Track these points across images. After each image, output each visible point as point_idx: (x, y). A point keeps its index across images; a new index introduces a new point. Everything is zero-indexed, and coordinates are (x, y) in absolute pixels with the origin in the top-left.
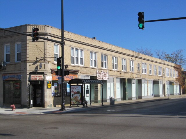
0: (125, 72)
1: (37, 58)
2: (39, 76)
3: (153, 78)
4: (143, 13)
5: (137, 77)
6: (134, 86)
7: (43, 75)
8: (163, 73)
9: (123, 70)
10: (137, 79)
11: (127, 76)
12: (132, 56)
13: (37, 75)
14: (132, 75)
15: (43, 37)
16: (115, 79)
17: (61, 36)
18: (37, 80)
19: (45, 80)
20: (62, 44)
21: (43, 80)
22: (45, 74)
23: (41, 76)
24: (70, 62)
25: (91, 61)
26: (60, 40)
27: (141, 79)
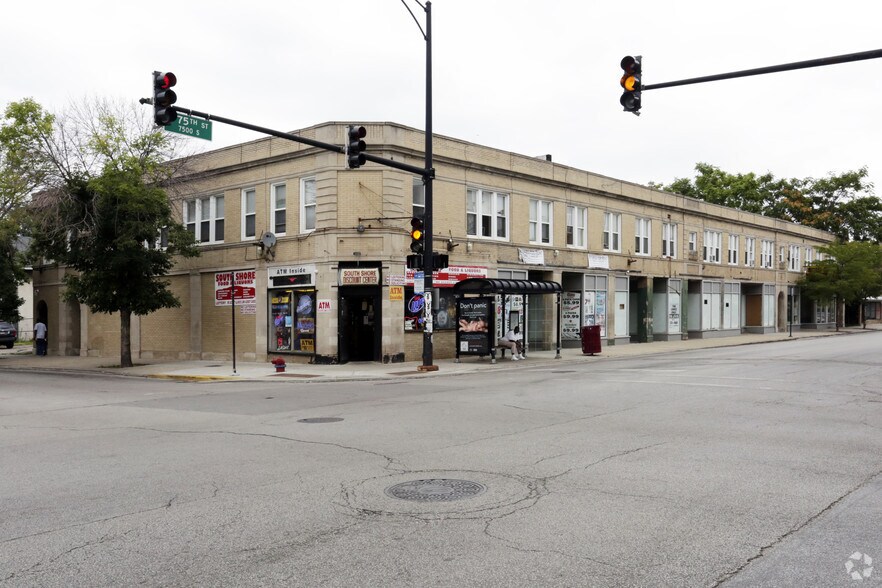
0: (644, 258)
1: (360, 220)
2: (366, 273)
3: (742, 276)
4: (639, 58)
5: (686, 273)
6: (674, 299)
7: (376, 270)
8: (778, 259)
9: (638, 251)
10: (686, 278)
11: (651, 271)
12: (672, 209)
13: (360, 270)
14: (670, 268)
15: (379, 156)
16: (612, 280)
17: (423, 149)
18: (362, 282)
19: (384, 283)
20: (428, 176)
21: (377, 283)
22: (383, 266)
23: (372, 273)
24: (464, 231)
25: (532, 226)
26: (421, 165)
27: (700, 278)
